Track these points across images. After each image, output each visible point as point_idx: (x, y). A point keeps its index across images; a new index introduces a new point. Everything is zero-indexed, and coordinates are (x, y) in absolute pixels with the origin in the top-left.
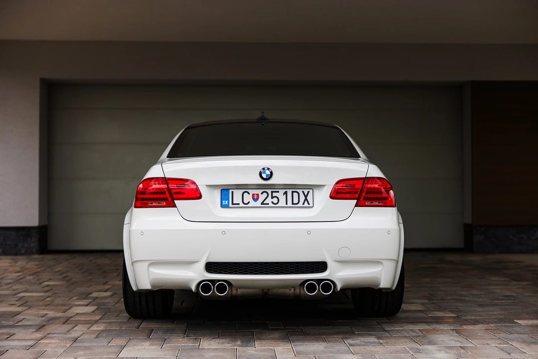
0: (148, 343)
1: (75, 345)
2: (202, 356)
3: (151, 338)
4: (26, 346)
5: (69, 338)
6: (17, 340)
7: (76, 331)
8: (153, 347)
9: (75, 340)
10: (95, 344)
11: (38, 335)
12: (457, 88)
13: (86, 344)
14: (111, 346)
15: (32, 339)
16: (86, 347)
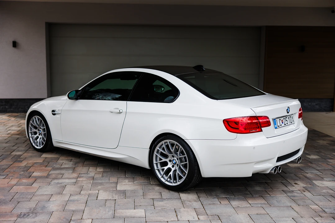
0: (127, 181)
1: (95, 181)
2: (154, 189)
3: (127, 177)
4: (74, 183)
5: (90, 177)
6: (67, 178)
7: (91, 172)
8: (130, 183)
9: (93, 178)
10: (103, 181)
11: (75, 175)
12: (259, 29)
13: (100, 181)
14: (111, 183)
15: (73, 178)
16: (100, 183)
